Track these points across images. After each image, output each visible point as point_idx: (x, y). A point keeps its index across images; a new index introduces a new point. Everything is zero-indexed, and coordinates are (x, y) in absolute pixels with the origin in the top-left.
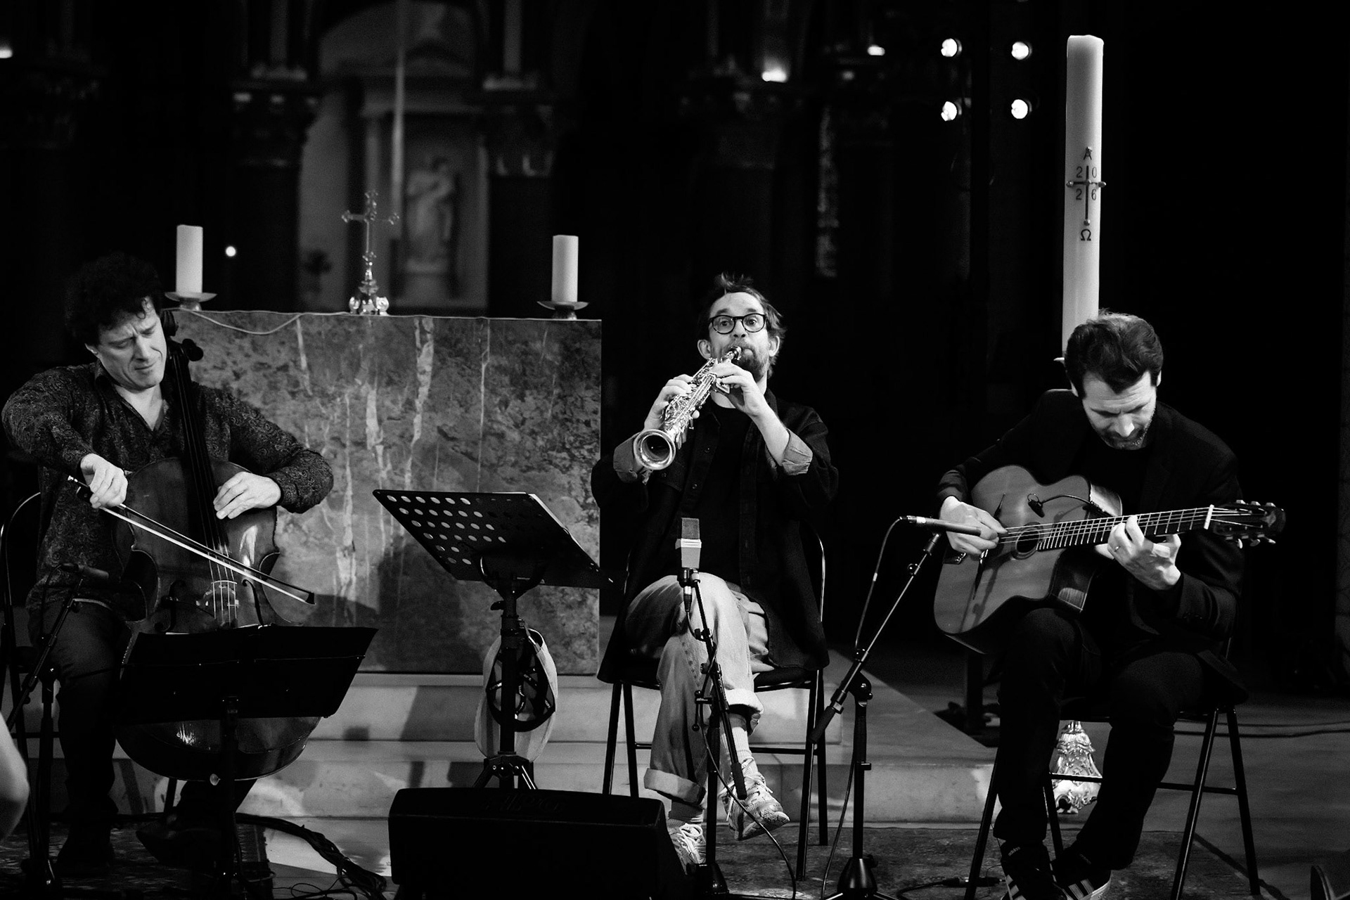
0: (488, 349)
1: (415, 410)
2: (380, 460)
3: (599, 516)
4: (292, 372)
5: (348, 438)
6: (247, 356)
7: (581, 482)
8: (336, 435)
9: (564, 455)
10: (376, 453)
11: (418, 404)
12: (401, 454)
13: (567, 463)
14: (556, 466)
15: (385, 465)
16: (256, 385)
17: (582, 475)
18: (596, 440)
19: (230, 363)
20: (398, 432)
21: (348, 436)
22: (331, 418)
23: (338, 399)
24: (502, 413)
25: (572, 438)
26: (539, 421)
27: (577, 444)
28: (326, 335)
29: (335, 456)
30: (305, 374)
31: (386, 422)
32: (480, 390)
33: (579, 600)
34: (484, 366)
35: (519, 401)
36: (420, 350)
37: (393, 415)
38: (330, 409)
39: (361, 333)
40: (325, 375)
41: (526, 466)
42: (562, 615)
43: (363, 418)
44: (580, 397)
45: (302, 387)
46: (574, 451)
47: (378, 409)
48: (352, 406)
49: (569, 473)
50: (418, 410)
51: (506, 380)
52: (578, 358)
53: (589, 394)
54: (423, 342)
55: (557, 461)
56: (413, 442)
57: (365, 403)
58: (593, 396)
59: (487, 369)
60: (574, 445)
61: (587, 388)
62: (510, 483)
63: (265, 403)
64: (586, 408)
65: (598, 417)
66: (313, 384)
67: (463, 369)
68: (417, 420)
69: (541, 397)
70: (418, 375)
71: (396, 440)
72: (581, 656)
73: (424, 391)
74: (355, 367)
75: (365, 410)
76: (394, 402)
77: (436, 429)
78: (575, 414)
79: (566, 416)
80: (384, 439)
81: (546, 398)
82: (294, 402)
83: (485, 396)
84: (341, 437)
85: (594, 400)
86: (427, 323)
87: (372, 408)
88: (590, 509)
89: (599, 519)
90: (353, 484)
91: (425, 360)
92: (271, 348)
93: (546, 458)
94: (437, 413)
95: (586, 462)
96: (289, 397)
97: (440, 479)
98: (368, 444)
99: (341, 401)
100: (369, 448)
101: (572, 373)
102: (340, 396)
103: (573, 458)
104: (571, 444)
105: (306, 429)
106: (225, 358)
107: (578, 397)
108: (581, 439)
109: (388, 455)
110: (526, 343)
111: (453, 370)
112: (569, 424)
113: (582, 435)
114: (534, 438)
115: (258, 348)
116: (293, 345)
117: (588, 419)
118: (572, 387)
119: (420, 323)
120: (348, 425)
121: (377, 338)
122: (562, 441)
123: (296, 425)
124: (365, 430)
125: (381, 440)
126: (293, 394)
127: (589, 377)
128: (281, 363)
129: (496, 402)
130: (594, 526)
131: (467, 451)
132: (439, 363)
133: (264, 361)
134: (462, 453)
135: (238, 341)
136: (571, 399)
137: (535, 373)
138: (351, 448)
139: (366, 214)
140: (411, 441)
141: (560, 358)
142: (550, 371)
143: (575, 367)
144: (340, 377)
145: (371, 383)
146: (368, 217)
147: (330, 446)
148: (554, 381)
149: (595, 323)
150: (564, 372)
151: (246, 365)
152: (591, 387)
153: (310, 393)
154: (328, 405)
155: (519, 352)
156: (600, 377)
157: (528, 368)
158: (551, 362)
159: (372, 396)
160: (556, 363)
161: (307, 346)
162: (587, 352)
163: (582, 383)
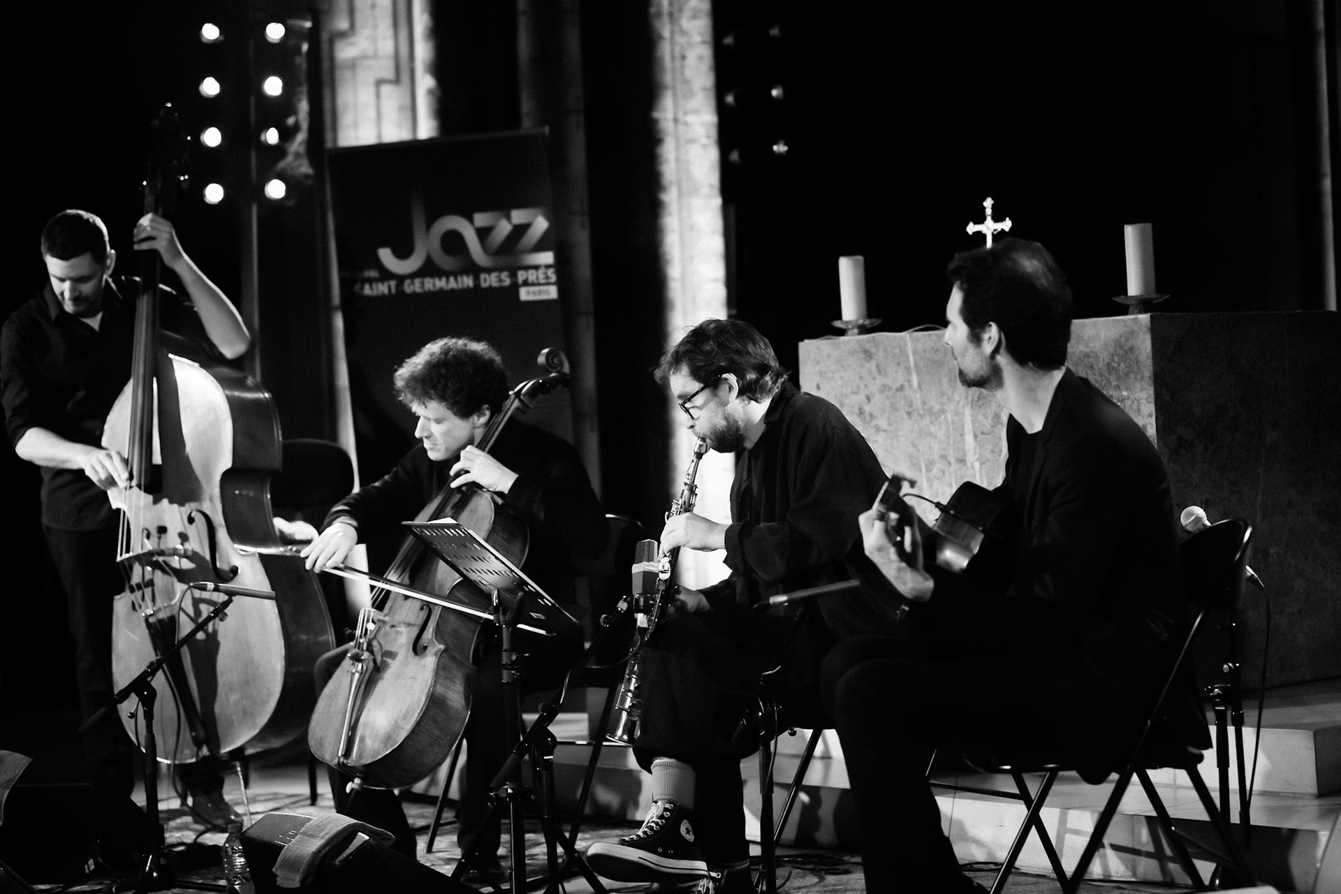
2: (978, 476)
4: (907, 392)
5: (952, 456)
6: (874, 379)
8: (943, 453)
10: (974, 469)
12: (993, 470)
15: (982, 481)
16: (882, 407)
19: (862, 387)
20: (990, 447)
21: (952, 454)
22: (939, 436)
23: (943, 417)
28: (930, 352)
29: (944, 474)
30: (917, 393)
31: (979, 438)
37: (985, 430)
38: (937, 427)
40: (931, 393)
43: (962, 435)
44: (1136, 399)
45: (915, 407)
47: (973, 425)
48: (953, 423)
52: (1132, 358)
53: (1143, 395)
57: (962, 420)
58: (1148, 398)
61: (1141, 390)
63: (890, 424)
64: (1142, 411)
65: (1153, 420)
66: (924, 403)
71: (988, 455)
75: (964, 426)
76: (985, 416)
80: (980, 454)
82: (909, 421)
84: (947, 456)
85: (1149, 402)
87: (968, 427)
92: (891, 368)
96: (906, 416)
98: (968, 462)
99: (945, 418)
100: (969, 465)
101: (1127, 374)
102: (944, 414)
105: (920, 447)
106: (859, 382)
107: (1134, 400)
109: (983, 471)
110: (1087, 346)
115: (881, 370)
116: (908, 366)
117: (1144, 423)
118: (1130, 389)
120: (952, 442)
123: (913, 445)
124: (964, 447)
125: (977, 456)
126: (909, 413)
127: (1142, 378)
128: (897, 385)
133: (886, 383)
135: (867, 365)
136: (1128, 403)
137: (1095, 377)
138: (954, 466)
139: (986, 223)
140: (1000, 455)
141: (1116, 359)
142: (1109, 374)
143: (1130, 366)
144: (943, 394)
145: (966, 398)
146: (987, 227)
147: (939, 465)
148: (1113, 384)
149: (1145, 318)
150: (1121, 373)
151: (874, 388)
152: (1145, 389)
153: (921, 412)
154: (935, 423)
155: (1081, 355)
156: (1152, 376)
157: (1090, 372)
158: (1109, 364)
159: (968, 412)
160: (1113, 364)
161: (916, 365)
162: (1138, 349)
163: (1136, 384)
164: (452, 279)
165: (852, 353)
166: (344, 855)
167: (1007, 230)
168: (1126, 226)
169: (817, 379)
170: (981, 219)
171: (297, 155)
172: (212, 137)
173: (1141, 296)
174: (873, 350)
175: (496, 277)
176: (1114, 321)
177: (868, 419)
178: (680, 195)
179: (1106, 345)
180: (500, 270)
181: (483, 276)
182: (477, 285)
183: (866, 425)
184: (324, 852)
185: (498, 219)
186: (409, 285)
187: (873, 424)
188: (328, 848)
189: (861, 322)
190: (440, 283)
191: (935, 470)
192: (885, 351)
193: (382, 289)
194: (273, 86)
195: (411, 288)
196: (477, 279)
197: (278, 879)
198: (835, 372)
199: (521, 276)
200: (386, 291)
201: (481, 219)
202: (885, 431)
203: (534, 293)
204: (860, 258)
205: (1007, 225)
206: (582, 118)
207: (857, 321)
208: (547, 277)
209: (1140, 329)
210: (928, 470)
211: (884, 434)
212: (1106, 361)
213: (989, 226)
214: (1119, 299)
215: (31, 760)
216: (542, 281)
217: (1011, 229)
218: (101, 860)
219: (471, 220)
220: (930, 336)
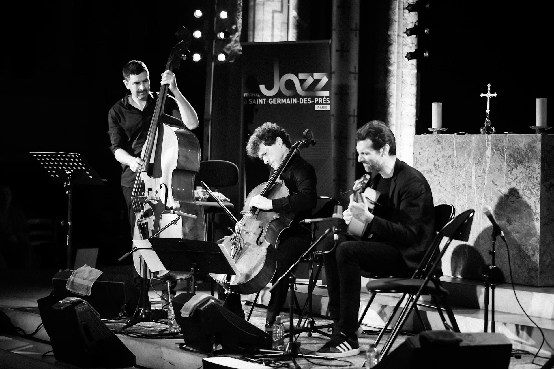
0: (507, 148)
1: (486, 173)
3: (539, 218)
4: (452, 158)
5: (467, 184)
6: (441, 152)
7: (534, 204)
8: (464, 183)
9: (529, 192)
10: (474, 190)
11: (486, 171)
12: (481, 190)
13: (530, 195)
14: (527, 196)
15: (477, 195)
16: (442, 163)
17: (535, 201)
18: (539, 185)
19: (436, 155)
20: (481, 182)
22: (462, 176)
23: (464, 169)
24: (511, 174)
25: (532, 185)
26: (522, 177)
27: (533, 187)
28: (461, 143)
29: (463, 191)
30: (456, 159)
31: (477, 178)
32: (504, 164)
33: (533, 254)
34: (505, 154)
35: (516, 169)
36: (487, 148)
37: (479, 175)
38: (462, 173)
39: (471, 141)
40: (461, 159)
41: (517, 196)
42: (528, 260)
43: (471, 176)
44: (534, 167)
45: (454, 164)
46: (532, 190)
47: (475, 173)
48: (468, 172)
49: (530, 199)
50: (486, 172)
51: (512, 160)
52: (534, 151)
53: (537, 166)
54: (488, 145)
55: (527, 194)
56: (485, 186)
57: (472, 170)
58: (539, 166)
59: (506, 155)
60: (532, 188)
61: (536, 164)
62: (513, 203)
63: (445, 170)
64: (536, 172)
65: (540, 176)
66: (458, 163)
67: (499, 156)
68: (486, 177)
69: (523, 167)
70: (487, 158)
71: (480, 185)
72: (533, 278)
73: (488, 165)
74: (469, 155)
75: (472, 173)
76: (479, 169)
77: (491, 181)
78: (533, 174)
79: (530, 175)
81: (524, 167)
82: (452, 170)
83: (506, 167)
84: (465, 184)
85: (539, 168)
86: (489, 137)
87: (473, 173)
88: (537, 215)
89: (540, 219)
90: (468, 202)
91: (489, 153)
92: (447, 148)
93: (523, 193)
94: (492, 174)
95: (536, 195)
96: (451, 168)
97: (492, 201)
100: (473, 188)
101: (532, 157)
102: (465, 167)
103: (532, 192)
104: (531, 187)
105: (456, 181)
106: (435, 153)
108: (534, 185)
109: (478, 191)
110: (518, 144)
111: (497, 156)
112: (531, 178)
113: (535, 183)
114: (520, 185)
115: (443, 149)
116: (453, 148)
117: (537, 176)
118: (532, 163)
119: (488, 137)
120: (467, 179)
121: (475, 143)
122: (529, 186)
123: (453, 179)
124: (471, 181)
125: (476, 185)
126: (452, 166)
127: (537, 159)
128: (449, 155)
129: (509, 170)
130: (538, 222)
131: (500, 189)
132: (493, 154)
133: (445, 154)
134: (499, 191)
135: (438, 146)
136: (531, 168)
137: (521, 157)
138: (467, 188)
139: (488, 93)
140: (484, 185)
141: (528, 151)
142: (525, 156)
143: (533, 154)
144: (465, 160)
145: (473, 162)
146: (488, 95)
147: (462, 187)
148: (526, 160)
149: (539, 135)
150: (530, 156)
151: (440, 156)
152: (538, 163)
153: (457, 166)
154: (462, 171)
155: (516, 148)
156: (541, 158)
157: (518, 155)
158: (525, 152)
159: (474, 167)
160: (527, 152)
161: (456, 147)
162: (537, 148)
163: (535, 161)
164: (288, 99)
165: (433, 141)
166: (204, 306)
167: (495, 97)
168: (537, 99)
169: (419, 151)
170: (486, 92)
171: (236, 41)
172: (197, 34)
173: (540, 127)
174: (441, 140)
175: (306, 100)
176: (528, 136)
177: (437, 168)
178: (398, 68)
179: (525, 144)
180: (308, 97)
181: (301, 99)
182: (298, 103)
183: (436, 170)
184: (198, 305)
185: (309, 76)
186: (271, 100)
187: (439, 170)
188: (199, 304)
189: (438, 129)
190: (284, 101)
191: (460, 189)
192: (445, 141)
193: (260, 101)
194: (224, 15)
195: (272, 101)
196: (298, 100)
197: (182, 314)
198: (426, 148)
199: (316, 100)
200: (262, 103)
201: (302, 76)
202: (443, 173)
203: (321, 108)
204: (441, 103)
205: (495, 95)
206: (358, 32)
207: (437, 128)
208: (326, 101)
209: (538, 140)
210: (458, 190)
211: (443, 174)
212: (525, 151)
213: (489, 94)
214: (532, 127)
215: (102, 272)
216: (324, 103)
217: (497, 96)
218: (125, 312)
219: (298, 76)
220: (462, 136)
